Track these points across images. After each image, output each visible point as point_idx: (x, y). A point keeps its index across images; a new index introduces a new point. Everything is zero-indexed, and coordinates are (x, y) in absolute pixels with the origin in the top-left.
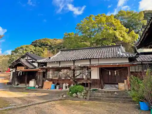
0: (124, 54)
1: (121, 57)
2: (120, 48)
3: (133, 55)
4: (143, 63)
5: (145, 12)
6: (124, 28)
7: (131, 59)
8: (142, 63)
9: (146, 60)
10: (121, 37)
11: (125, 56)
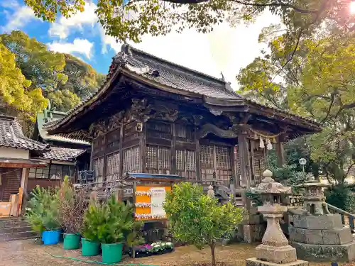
0: (23, 141)
1: (16, 148)
2: (11, 124)
3: (42, 147)
4: (53, 162)
5: (68, 59)
6: (22, 77)
7: (34, 154)
8: (51, 161)
9: (59, 157)
10: (12, 94)
11: (24, 145)
